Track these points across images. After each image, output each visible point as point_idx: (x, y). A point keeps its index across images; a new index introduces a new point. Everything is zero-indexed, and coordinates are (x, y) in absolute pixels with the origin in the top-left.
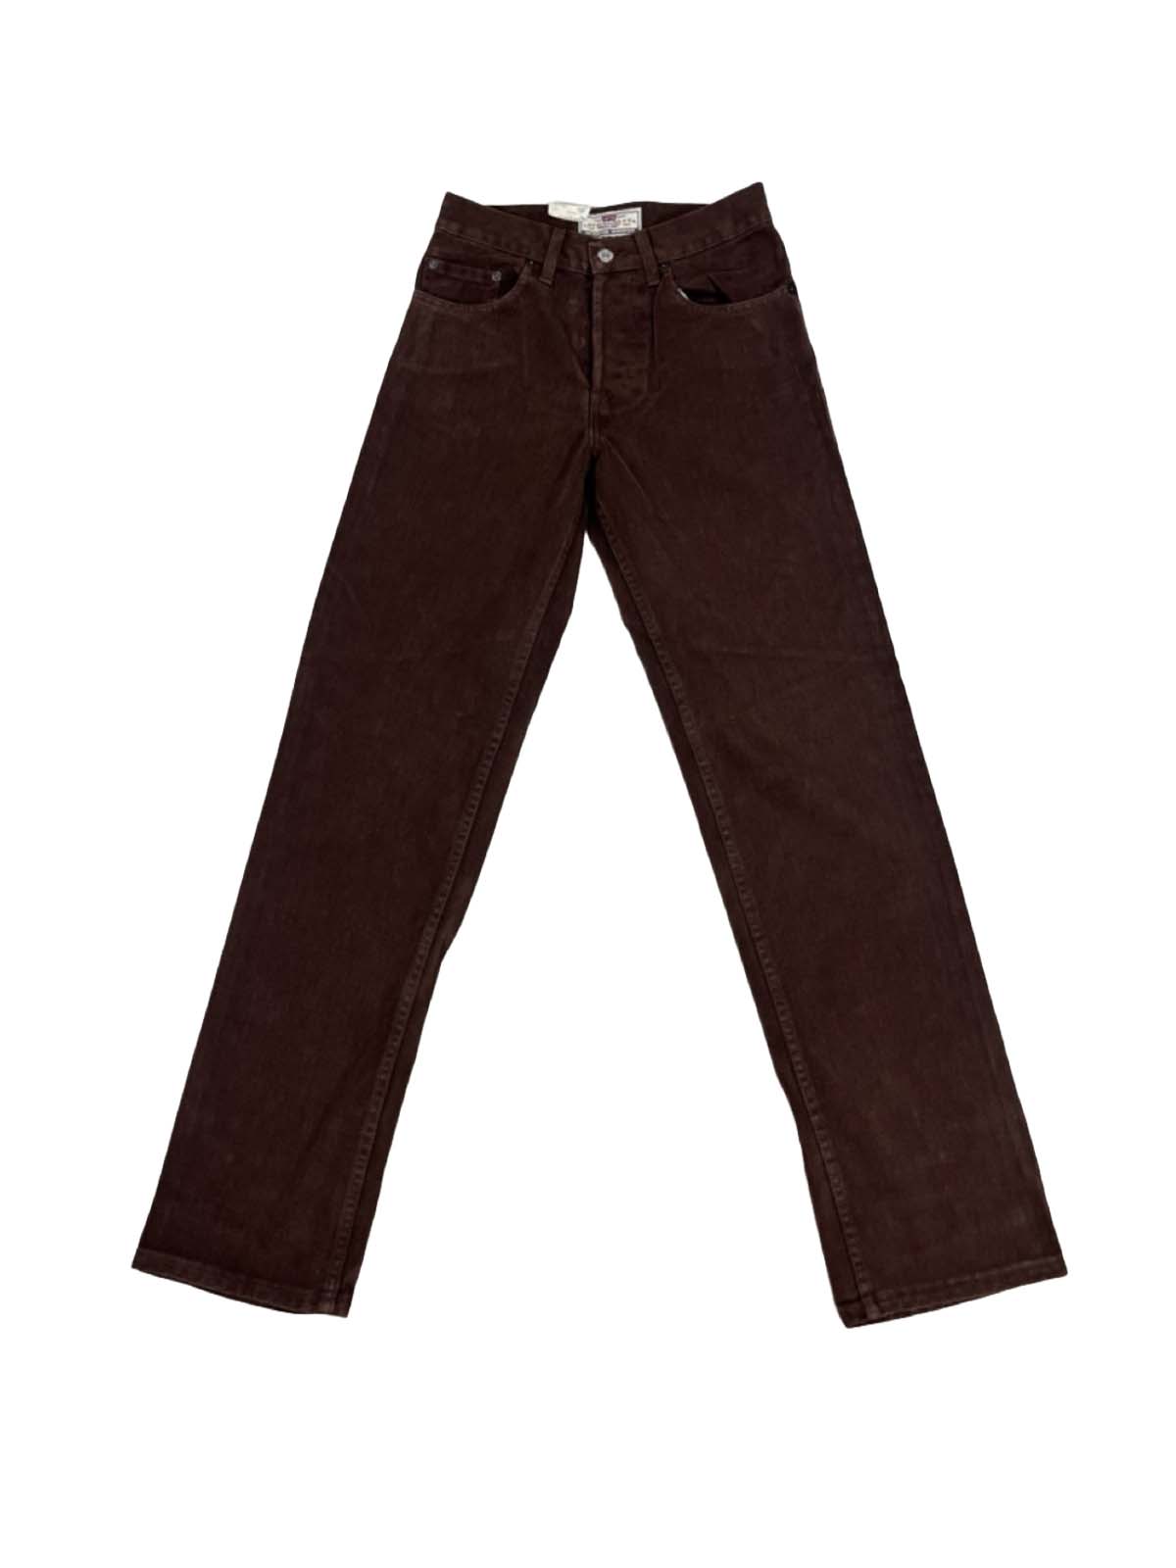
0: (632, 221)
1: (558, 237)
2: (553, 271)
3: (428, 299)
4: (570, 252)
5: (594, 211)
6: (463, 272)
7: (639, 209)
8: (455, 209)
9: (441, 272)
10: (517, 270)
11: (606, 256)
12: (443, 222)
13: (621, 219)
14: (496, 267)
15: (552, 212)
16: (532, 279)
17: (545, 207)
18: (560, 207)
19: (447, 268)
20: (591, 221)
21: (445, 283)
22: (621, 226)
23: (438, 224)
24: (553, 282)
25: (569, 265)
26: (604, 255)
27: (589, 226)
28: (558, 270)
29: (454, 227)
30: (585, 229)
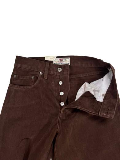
0: (67, 61)
1: (47, 65)
2: (47, 75)
3: (13, 86)
4: (51, 69)
5: (57, 57)
6: (24, 77)
7: (69, 58)
8: (19, 60)
9: (17, 78)
10: (37, 76)
11: (60, 70)
12: (16, 64)
13: (65, 60)
14: (33, 75)
15: (46, 59)
16: (42, 79)
17: (44, 57)
18: (48, 57)
19: (19, 77)
20: (57, 60)
21: (18, 81)
22: (65, 62)
23: (15, 65)
24: (47, 78)
25: (51, 73)
26: (59, 70)
27: (56, 62)
28: (48, 74)
29: (19, 65)
30: (55, 63)
